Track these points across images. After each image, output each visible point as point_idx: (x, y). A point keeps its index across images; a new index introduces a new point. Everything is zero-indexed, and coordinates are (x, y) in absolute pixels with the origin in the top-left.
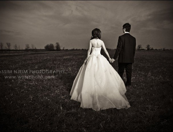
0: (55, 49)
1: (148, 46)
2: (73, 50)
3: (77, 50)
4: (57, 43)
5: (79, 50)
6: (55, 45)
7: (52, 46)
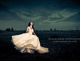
0: (11, 30)
1: (55, 29)
2: (20, 31)
3: (22, 31)
4: (12, 28)
5: (23, 31)
6: (11, 28)
7: (9, 29)
